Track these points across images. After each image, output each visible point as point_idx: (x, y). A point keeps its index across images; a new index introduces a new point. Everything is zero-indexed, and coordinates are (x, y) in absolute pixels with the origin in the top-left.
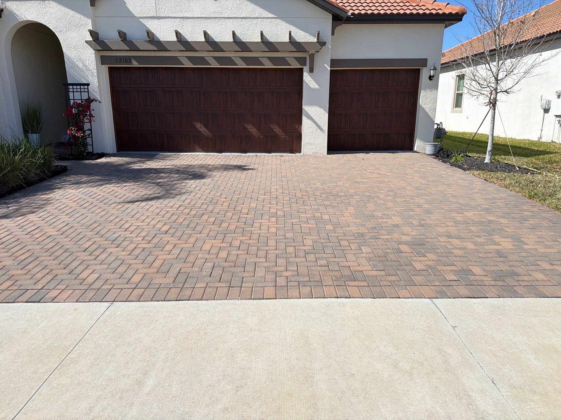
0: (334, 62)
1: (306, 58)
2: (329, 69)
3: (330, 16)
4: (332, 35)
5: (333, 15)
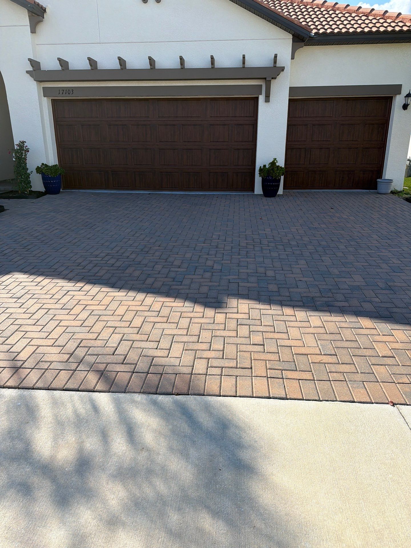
0: (293, 90)
1: (261, 86)
2: (288, 98)
3: (291, 36)
4: (291, 59)
5: (293, 35)
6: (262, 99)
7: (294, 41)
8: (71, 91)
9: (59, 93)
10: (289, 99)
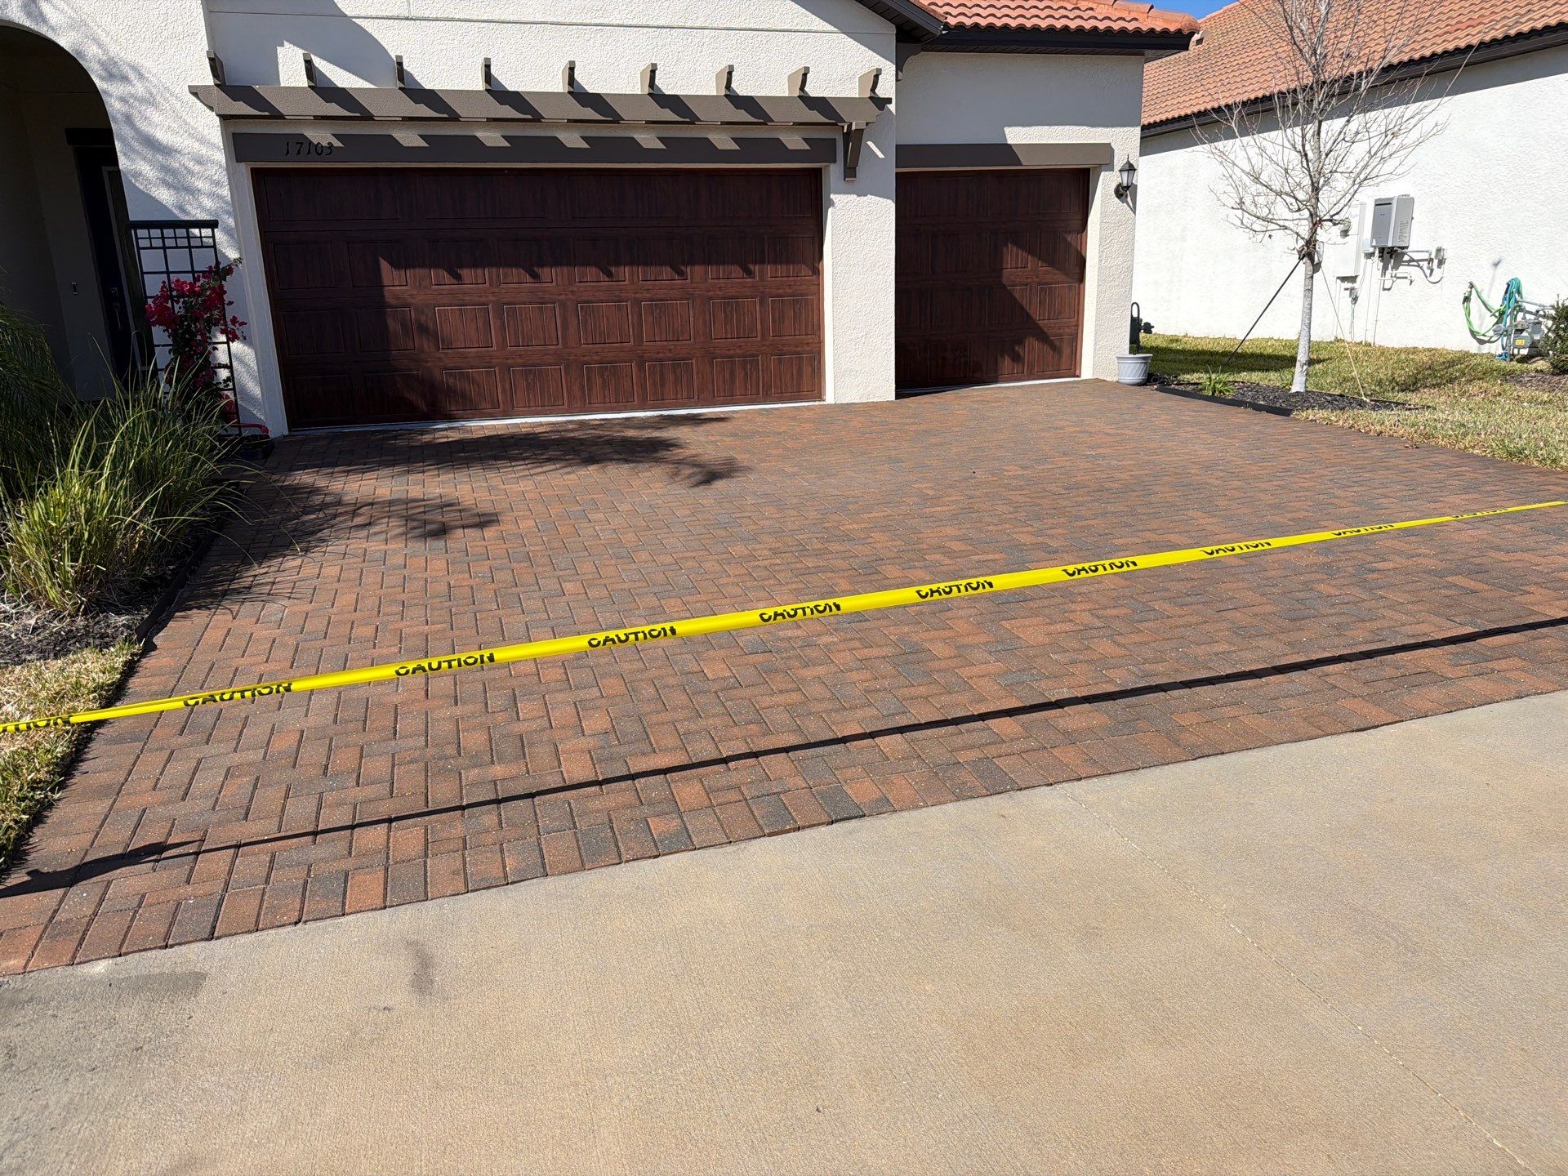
0: (903, 152)
1: (834, 140)
2: (894, 170)
3: (893, 30)
4: (896, 81)
5: (897, 28)
6: (835, 172)
8: (326, 147)
9: (288, 152)
10: (897, 173)
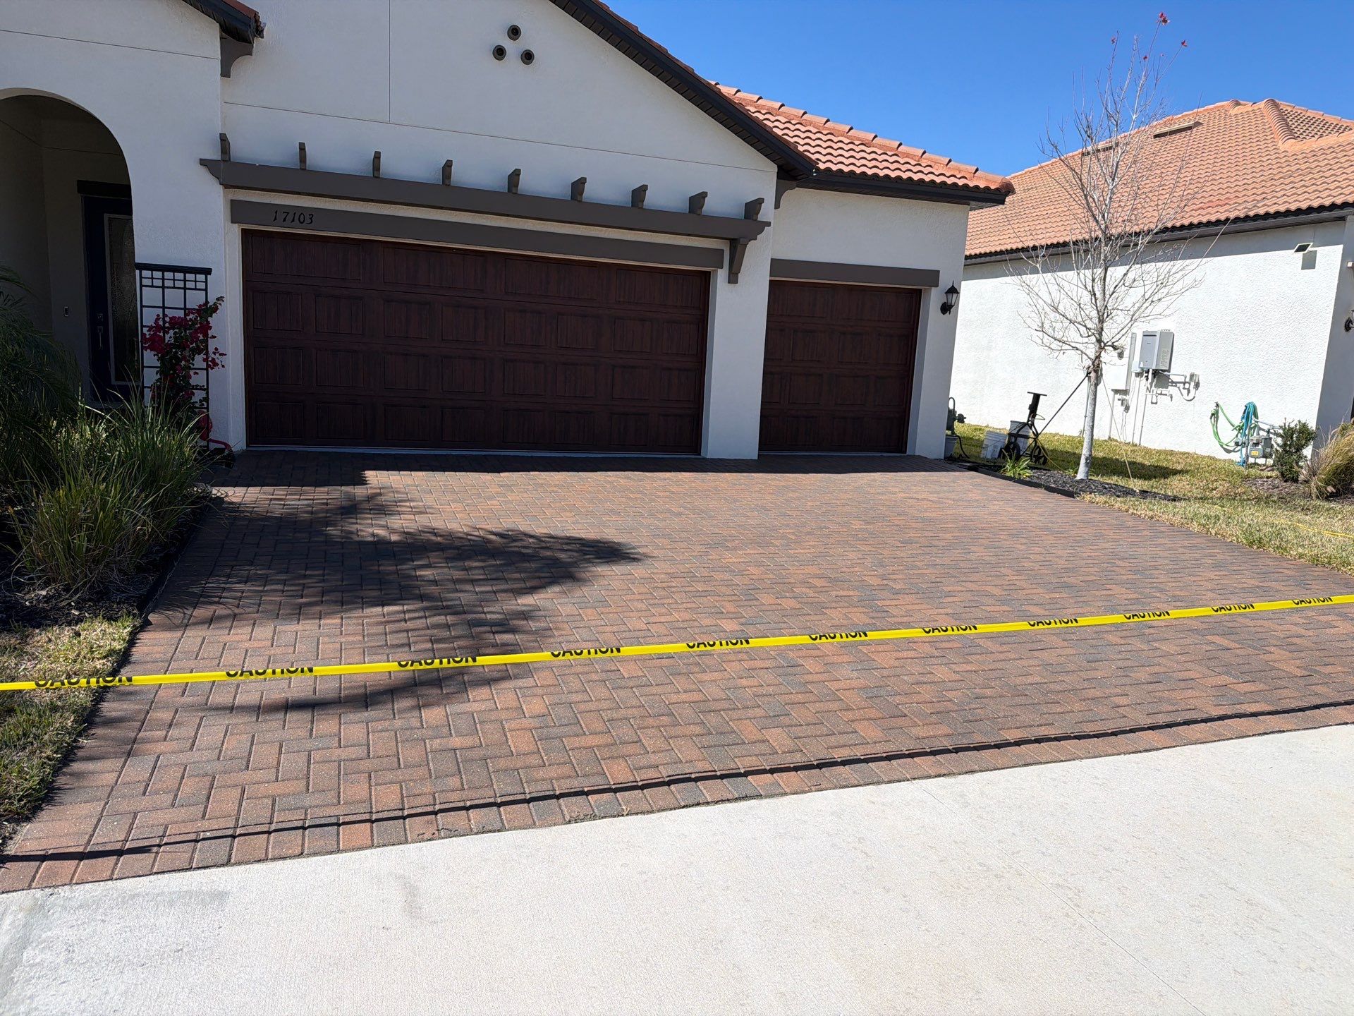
0: (777, 265)
1: (722, 251)
2: (768, 278)
3: (774, 168)
4: (776, 208)
5: (779, 167)
6: (721, 275)
7: (778, 177)
8: (307, 217)
9: (275, 219)
10: (770, 281)
